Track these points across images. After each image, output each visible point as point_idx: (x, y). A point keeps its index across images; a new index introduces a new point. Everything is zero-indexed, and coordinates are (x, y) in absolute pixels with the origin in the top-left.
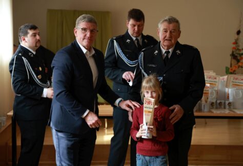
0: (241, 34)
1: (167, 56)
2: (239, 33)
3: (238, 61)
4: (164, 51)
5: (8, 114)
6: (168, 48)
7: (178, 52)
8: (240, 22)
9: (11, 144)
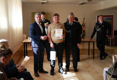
0: (85, 19)
1: (71, 25)
2: (84, 19)
3: (84, 27)
4: (70, 23)
5: (23, 42)
6: (71, 22)
7: (74, 24)
8: (84, 16)
9: (24, 50)
